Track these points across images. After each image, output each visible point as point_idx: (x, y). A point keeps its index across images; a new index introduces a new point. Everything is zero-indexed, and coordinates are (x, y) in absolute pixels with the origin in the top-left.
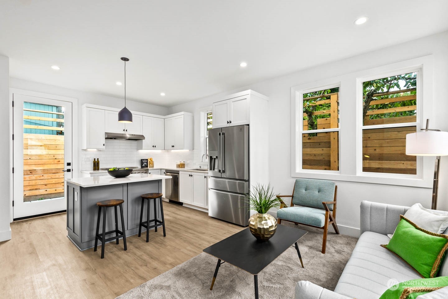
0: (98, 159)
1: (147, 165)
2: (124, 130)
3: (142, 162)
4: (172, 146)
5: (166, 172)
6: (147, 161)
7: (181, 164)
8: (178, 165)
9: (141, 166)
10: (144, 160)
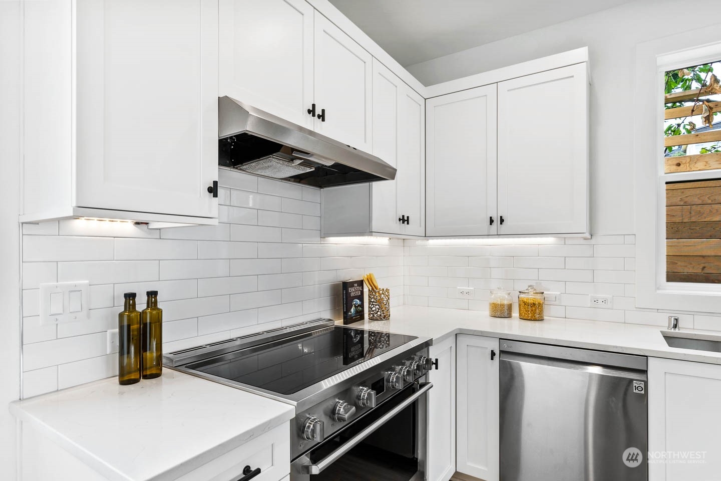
0: (152, 295)
1: (363, 311)
2: (312, 111)
3: (348, 294)
4: (492, 221)
5: (502, 352)
6: (363, 288)
7: (525, 303)
8: (502, 305)
9: (345, 318)
10: (353, 286)
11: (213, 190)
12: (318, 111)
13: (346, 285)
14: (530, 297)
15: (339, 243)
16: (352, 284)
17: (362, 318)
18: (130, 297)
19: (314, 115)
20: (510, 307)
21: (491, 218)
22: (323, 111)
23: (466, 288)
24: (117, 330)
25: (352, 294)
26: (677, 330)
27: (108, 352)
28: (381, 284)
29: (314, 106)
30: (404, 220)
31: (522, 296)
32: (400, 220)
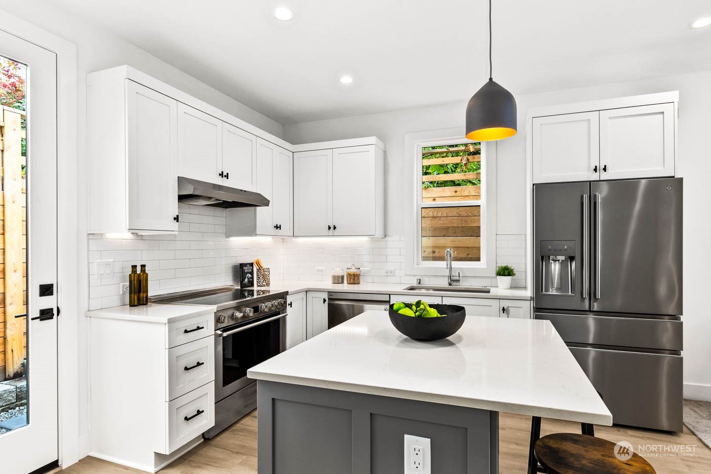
0: (144, 266)
1: (253, 281)
2: (221, 175)
3: (243, 271)
4: (329, 228)
5: (329, 299)
6: (253, 268)
7: (349, 274)
8: (338, 277)
9: (241, 285)
10: (246, 266)
11: (177, 219)
12: (225, 174)
13: (242, 265)
14: (353, 271)
15: (238, 241)
16: (246, 265)
17: (252, 285)
18: (134, 267)
19: (222, 177)
20: (343, 277)
21: (329, 226)
22: (227, 174)
23: (321, 268)
24: (128, 283)
25: (246, 271)
26: (420, 285)
27: (121, 293)
28: (264, 266)
29: (222, 172)
30: (277, 227)
31: (348, 270)
32: (275, 227)
